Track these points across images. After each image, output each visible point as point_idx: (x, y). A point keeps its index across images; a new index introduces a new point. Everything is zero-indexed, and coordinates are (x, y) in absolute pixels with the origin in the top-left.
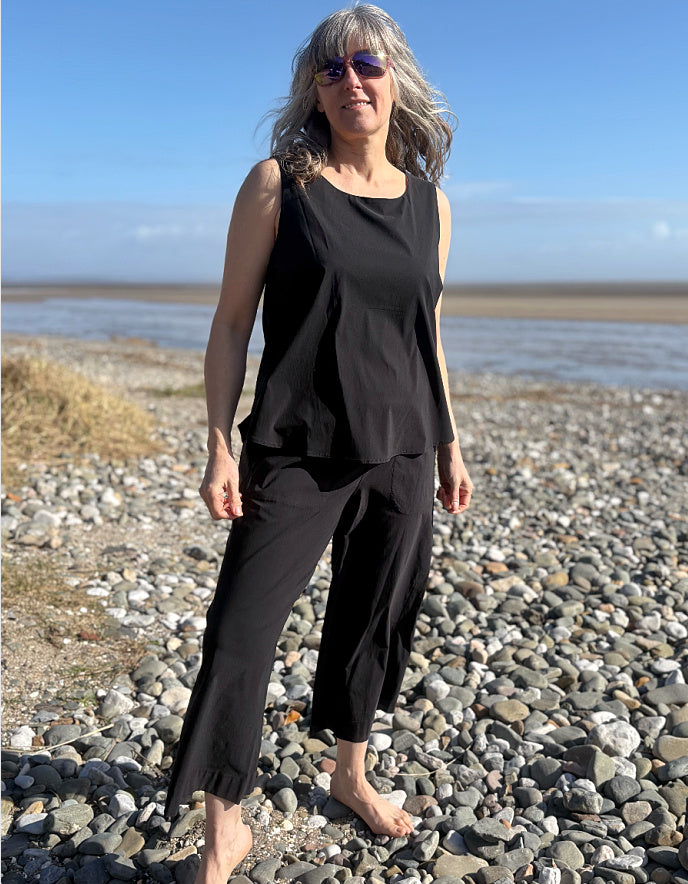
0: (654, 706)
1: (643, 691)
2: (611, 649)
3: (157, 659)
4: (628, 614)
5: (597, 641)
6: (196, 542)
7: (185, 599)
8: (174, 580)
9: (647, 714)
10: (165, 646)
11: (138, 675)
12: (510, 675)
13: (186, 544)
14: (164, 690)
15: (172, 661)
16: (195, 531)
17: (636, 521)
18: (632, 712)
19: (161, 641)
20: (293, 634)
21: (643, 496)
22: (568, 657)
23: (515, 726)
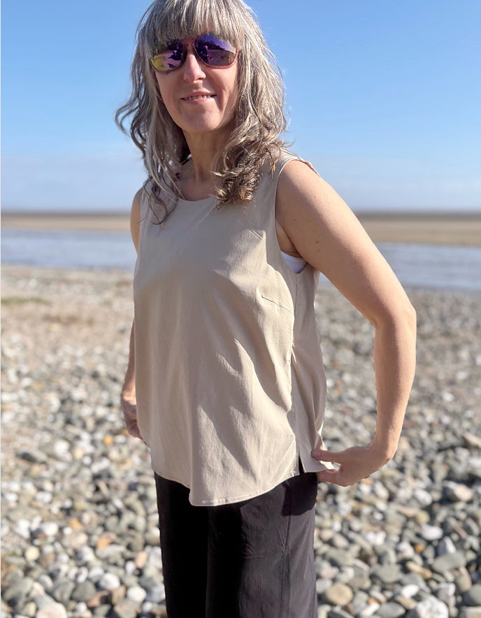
0: (441, 574)
1: (424, 559)
2: (384, 519)
3: (20, 573)
4: (384, 485)
5: (372, 514)
6: (23, 445)
7: (30, 505)
8: (15, 486)
9: (438, 582)
10: (23, 555)
11: (9, 595)
12: (324, 556)
13: (15, 449)
14: (37, 609)
15: (35, 574)
16: (19, 432)
17: (351, 399)
18: (427, 581)
19: (19, 552)
20: (132, 532)
21: (347, 378)
22: (359, 532)
23: (345, 608)
